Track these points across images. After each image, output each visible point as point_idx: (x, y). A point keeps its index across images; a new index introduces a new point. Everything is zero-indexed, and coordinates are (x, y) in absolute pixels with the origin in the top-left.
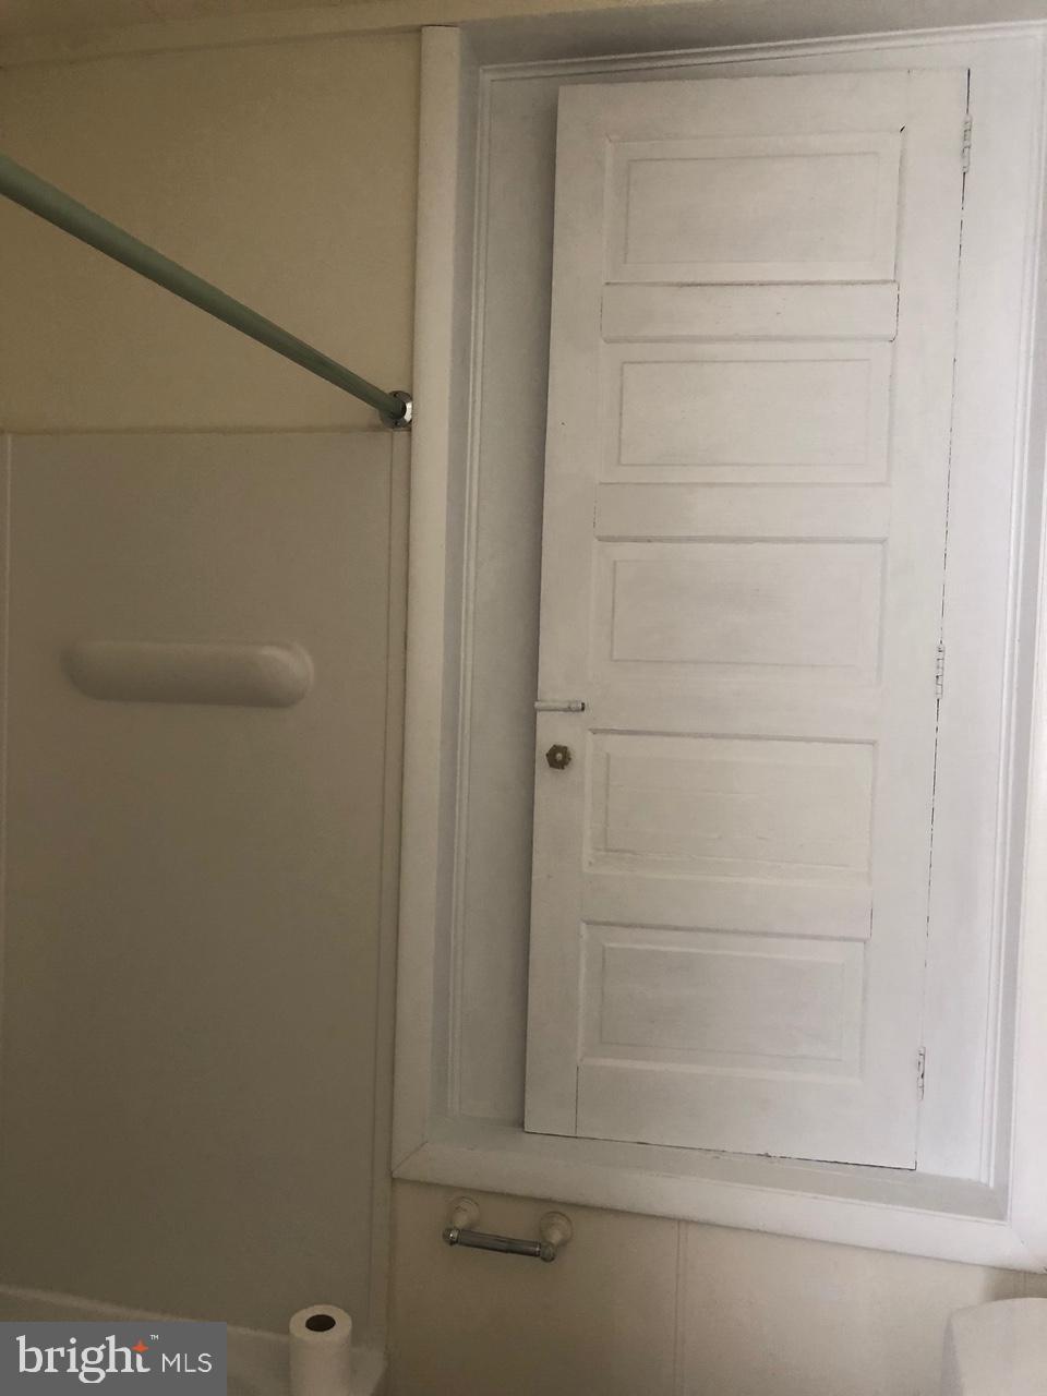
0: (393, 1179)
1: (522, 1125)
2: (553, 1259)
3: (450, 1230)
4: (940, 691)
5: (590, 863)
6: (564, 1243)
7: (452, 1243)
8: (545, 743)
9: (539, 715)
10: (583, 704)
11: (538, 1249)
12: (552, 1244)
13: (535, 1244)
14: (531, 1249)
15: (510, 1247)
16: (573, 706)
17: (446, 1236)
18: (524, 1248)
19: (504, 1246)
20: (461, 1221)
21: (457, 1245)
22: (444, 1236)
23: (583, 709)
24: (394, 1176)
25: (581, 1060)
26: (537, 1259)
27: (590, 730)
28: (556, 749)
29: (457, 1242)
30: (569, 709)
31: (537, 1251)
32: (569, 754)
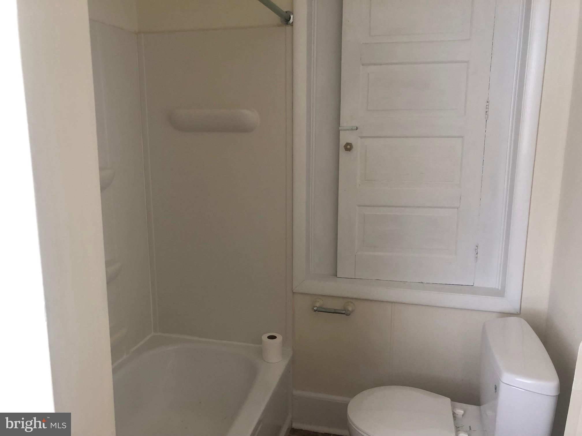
0: (294, 293)
1: (336, 276)
2: (350, 315)
3: (314, 307)
4: (487, 117)
5: (360, 185)
6: (353, 311)
7: (315, 311)
8: (343, 143)
9: (341, 132)
10: (357, 127)
11: (344, 312)
12: (349, 310)
13: (343, 310)
14: (342, 312)
15: (335, 312)
16: (353, 128)
17: (313, 309)
18: (339, 312)
19: (333, 311)
20: (318, 305)
21: (317, 312)
22: (312, 309)
23: (357, 129)
24: (294, 291)
25: (357, 253)
26: (344, 315)
27: (360, 137)
28: (348, 144)
29: (317, 310)
30: (352, 129)
31: (345, 313)
32: (352, 146)
